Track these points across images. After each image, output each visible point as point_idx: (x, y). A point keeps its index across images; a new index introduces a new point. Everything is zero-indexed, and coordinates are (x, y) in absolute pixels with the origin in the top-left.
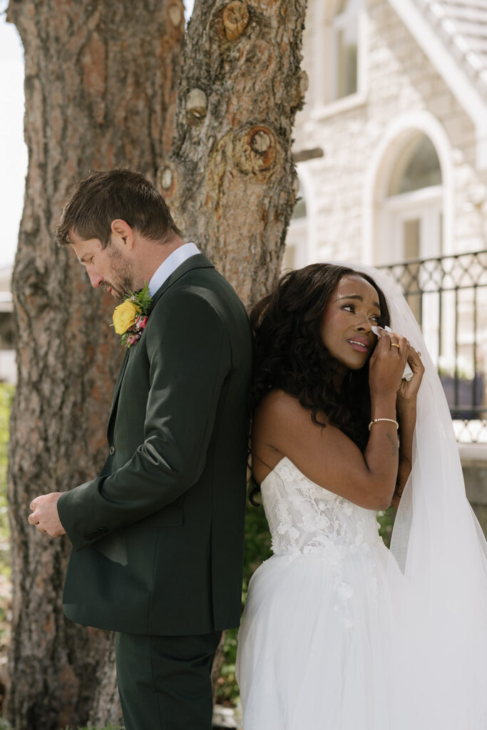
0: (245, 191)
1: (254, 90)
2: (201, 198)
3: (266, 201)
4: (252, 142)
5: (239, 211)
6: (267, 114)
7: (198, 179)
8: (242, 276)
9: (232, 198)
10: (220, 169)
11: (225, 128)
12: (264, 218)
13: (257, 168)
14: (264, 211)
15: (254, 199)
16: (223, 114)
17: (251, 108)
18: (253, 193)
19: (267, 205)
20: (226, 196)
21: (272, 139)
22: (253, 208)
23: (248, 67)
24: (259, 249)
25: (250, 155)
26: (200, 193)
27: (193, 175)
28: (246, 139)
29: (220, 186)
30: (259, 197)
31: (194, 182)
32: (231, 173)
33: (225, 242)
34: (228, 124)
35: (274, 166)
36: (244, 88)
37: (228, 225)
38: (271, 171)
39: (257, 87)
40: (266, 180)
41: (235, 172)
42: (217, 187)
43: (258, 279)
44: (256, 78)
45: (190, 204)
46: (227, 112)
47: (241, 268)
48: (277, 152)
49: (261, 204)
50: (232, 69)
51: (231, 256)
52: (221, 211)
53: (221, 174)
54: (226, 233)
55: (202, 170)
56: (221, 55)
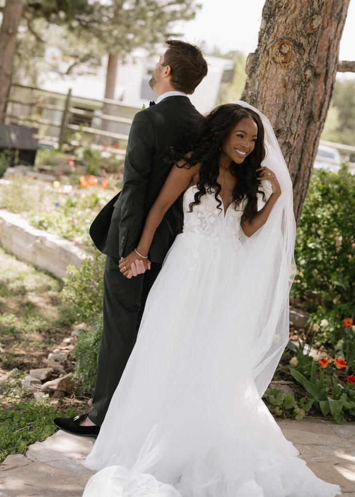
0: (276, 72)
1: (286, 23)
2: (258, 72)
3: (287, 78)
4: (280, 48)
5: (273, 81)
6: (292, 35)
7: (258, 63)
8: (271, 113)
9: (270, 74)
10: (266, 60)
11: (271, 40)
12: (285, 86)
13: (281, 61)
14: (286, 83)
15: (280, 77)
16: (271, 33)
17: (283, 31)
18: (280, 73)
19: (287, 80)
20: (268, 73)
21: (291, 48)
22: (280, 80)
23: (285, 11)
24: (282, 101)
25: (278, 54)
26: (258, 70)
27: (256, 61)
28: (277, 46)
29: (266, 68)
30: (283, 76)
31: (256, 64)
32: (270, 62)
33: (265, 95)
34: (272, 38)
35: (290, 61)
36: (281, 22)
37: (267, 88)
38: (288, 64)
39: (287, 22)
40: (286, 68)
41: (272, 62)
42: (264, 68)
43: (280, 116)
44: (287, 17)
45: (253, 75)
46: (273, 32)
47: (270, 109)
48: (292, 54)
49: (283, 80)
50: (279, 11)
51: (267, 102)
52: (265, 80)
53: (266, 62)
54: (266, 91)
55: (260, 59)
56: (276, 4)
